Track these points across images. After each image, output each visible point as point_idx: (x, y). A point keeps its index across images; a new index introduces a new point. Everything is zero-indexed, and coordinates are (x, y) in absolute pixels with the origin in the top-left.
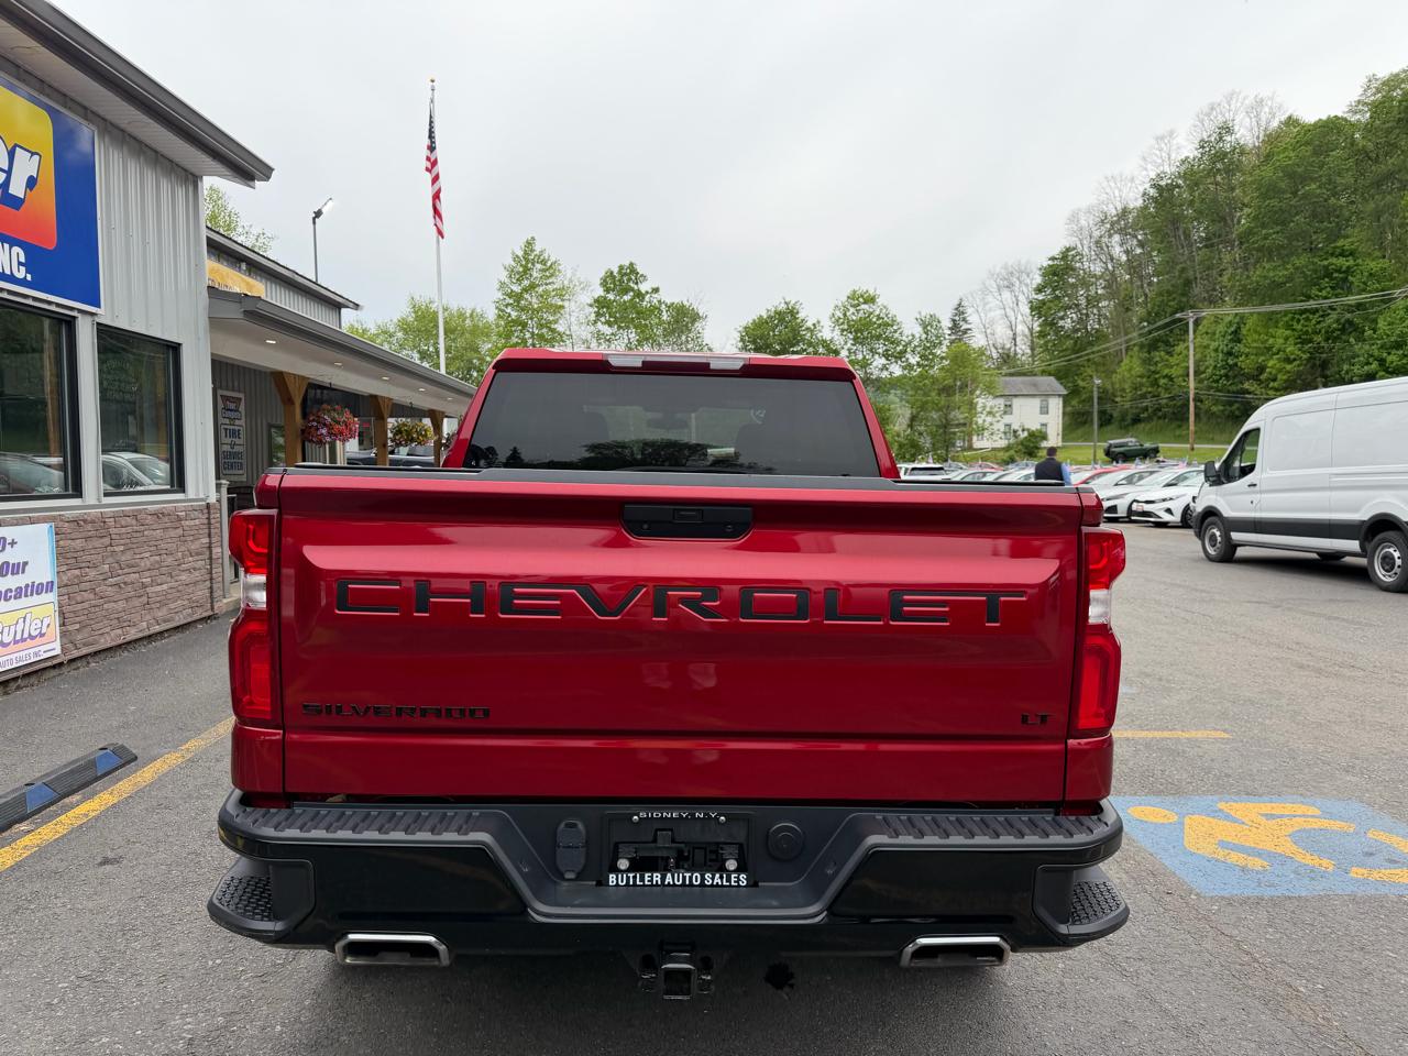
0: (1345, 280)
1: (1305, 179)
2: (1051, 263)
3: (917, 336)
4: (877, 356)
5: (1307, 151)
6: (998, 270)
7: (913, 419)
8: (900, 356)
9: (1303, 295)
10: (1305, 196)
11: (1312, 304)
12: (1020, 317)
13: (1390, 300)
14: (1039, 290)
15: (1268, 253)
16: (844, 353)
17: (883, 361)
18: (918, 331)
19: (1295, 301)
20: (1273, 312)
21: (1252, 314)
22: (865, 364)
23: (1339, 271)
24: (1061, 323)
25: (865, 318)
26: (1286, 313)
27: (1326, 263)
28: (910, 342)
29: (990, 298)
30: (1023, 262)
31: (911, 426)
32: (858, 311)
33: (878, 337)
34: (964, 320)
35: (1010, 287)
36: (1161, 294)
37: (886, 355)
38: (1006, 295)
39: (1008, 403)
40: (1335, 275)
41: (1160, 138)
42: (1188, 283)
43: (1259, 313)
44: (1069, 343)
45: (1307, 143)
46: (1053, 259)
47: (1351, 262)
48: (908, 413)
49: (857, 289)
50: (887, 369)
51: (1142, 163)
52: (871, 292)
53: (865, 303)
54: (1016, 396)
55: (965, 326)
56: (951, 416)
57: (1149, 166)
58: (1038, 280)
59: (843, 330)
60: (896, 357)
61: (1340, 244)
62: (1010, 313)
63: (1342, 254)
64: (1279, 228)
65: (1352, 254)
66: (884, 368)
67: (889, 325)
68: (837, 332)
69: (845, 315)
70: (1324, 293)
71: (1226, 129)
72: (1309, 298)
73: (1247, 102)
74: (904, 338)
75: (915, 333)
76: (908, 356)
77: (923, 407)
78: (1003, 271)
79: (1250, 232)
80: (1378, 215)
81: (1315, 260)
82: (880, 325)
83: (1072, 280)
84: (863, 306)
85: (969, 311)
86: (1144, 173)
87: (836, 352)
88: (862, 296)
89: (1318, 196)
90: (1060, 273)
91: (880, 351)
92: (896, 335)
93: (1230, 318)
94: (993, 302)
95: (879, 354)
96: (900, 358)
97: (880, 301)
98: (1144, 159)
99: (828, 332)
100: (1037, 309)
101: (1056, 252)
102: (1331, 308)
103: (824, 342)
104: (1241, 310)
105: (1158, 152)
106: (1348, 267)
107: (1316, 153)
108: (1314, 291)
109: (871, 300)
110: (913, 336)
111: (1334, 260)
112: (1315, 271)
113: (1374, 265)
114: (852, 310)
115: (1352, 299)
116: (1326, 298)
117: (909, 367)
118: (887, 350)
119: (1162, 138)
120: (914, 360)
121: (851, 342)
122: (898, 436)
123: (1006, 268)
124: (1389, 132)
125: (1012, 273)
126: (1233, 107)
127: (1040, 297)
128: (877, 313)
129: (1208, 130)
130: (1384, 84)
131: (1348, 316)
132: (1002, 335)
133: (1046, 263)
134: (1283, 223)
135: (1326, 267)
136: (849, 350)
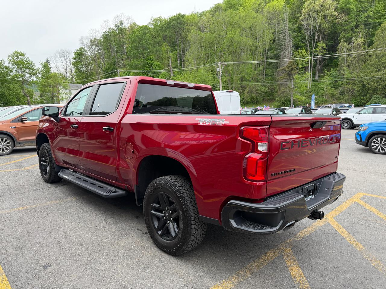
0: (151, 66)
1: (141, 39)
2: (77, 51)
3: (41, 68)
4: (27, 74)
5: (141, 32)
6: (59, 51)
7: (41, 94)
8: (35, 74)
9: (143, 68)
10: (142, 44)
11: (145, 71)
12: (67, 66)
13: (160, 72)
14: (74, 59)
15: (135, 57)
16: (14, 72)
17: (29, 75)
18: (40, 67)
19: (141, 70)
20: (136, 72)
21: (131, 72)
22: (22, 76)
23: (150, 64)
24: (81, 69)
25: (21, 61)
26: (139, 73)
27: (147, 61)
28: (38, 70)
29: (58, 59)
30: (67, 49)
31: (41, 97)
32: (18, 58)
33: (27, 68)
34: (49, 65)
35: (64, 57)
36: (108, 64)
37: (30, 73)
38: (63, 59)
39: (70, 91)
40: (149, 65)
41: (105, 21)
42: (115, 62)
43: (133, 72)
44: (84, 75)
45: (141, 31)
46: (77, 50)
47: (152, 62)
48: (39, 93)
49: (17, 51)
50: (31, 78)
51: (101, 27)
52: (23, 52)
53: (21, 55)
54: (72, 89)
55: (50, 67)
56: (54, 94)
57: (103, 29)
58: (73, 56)
59: (13, 64)
60: (33, 75)
61: (150, 57)
62: (65, 65)
63: (150, 60)
64: (137, 51)
65: (152, 60)
66: (30, 78)
67: (30, 64)
68: (11, 64)
69: (13, 59)
70: (147, 69)
71: (121, 23)
72: (144, 69)
73: (126, 17)
74: (36, 69)
75: (39, 67)
76: (38, 74)
77: (44, 91)
78: (61, 51)
79: (130, 51)
80: (157, 51)
81: (145, 60)
82: (27, 63)
83: (83, 57)
84: (20, 57)
85: (51, 62)
86: (102, 30)
87: (11, 71)
88: (19, 53)
89: (145, 44)
90: (80, 55)
91: (28, 72)
92: (33, 67)
93: (126, 72)
94: (59, 61)
95: (27, 73)
96: (35, 75)
97: (26, 56)
98: (101, 26)
99: (7, 64)
100: (74, 64)
101: (78, 48)
102: (149, 73)
103: (6, 67)
104: (129, 71)
105: (105, 25)
106: (152, 63)
107: (144, 33)
108: (145, 68)
109: (23, 55)
110: (39, 68)
111: (149, 61)
112: (145, 63)
113: (157, 63)
114: (16, 57)
115: (153, 71)
116: (148, 70)
117: (38, 78)
118: (30, 72)
119: (106, 21)
120: (40, 76)
121: (16, 68)
122: (37, 100)
123: (62, 51)
124: (158, 32)
125: (64, 52)
126: (123, 17)
127: (75, 61)
128: (25, 59)
129: (117, 22)
130: (155, 19)
131: (153, 75)
132: (62, 71)
133: (76, 51)
134: (137, 50)
135: (147, 62)
136: (16, 71)
